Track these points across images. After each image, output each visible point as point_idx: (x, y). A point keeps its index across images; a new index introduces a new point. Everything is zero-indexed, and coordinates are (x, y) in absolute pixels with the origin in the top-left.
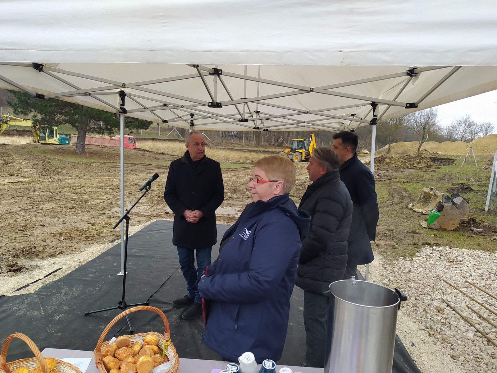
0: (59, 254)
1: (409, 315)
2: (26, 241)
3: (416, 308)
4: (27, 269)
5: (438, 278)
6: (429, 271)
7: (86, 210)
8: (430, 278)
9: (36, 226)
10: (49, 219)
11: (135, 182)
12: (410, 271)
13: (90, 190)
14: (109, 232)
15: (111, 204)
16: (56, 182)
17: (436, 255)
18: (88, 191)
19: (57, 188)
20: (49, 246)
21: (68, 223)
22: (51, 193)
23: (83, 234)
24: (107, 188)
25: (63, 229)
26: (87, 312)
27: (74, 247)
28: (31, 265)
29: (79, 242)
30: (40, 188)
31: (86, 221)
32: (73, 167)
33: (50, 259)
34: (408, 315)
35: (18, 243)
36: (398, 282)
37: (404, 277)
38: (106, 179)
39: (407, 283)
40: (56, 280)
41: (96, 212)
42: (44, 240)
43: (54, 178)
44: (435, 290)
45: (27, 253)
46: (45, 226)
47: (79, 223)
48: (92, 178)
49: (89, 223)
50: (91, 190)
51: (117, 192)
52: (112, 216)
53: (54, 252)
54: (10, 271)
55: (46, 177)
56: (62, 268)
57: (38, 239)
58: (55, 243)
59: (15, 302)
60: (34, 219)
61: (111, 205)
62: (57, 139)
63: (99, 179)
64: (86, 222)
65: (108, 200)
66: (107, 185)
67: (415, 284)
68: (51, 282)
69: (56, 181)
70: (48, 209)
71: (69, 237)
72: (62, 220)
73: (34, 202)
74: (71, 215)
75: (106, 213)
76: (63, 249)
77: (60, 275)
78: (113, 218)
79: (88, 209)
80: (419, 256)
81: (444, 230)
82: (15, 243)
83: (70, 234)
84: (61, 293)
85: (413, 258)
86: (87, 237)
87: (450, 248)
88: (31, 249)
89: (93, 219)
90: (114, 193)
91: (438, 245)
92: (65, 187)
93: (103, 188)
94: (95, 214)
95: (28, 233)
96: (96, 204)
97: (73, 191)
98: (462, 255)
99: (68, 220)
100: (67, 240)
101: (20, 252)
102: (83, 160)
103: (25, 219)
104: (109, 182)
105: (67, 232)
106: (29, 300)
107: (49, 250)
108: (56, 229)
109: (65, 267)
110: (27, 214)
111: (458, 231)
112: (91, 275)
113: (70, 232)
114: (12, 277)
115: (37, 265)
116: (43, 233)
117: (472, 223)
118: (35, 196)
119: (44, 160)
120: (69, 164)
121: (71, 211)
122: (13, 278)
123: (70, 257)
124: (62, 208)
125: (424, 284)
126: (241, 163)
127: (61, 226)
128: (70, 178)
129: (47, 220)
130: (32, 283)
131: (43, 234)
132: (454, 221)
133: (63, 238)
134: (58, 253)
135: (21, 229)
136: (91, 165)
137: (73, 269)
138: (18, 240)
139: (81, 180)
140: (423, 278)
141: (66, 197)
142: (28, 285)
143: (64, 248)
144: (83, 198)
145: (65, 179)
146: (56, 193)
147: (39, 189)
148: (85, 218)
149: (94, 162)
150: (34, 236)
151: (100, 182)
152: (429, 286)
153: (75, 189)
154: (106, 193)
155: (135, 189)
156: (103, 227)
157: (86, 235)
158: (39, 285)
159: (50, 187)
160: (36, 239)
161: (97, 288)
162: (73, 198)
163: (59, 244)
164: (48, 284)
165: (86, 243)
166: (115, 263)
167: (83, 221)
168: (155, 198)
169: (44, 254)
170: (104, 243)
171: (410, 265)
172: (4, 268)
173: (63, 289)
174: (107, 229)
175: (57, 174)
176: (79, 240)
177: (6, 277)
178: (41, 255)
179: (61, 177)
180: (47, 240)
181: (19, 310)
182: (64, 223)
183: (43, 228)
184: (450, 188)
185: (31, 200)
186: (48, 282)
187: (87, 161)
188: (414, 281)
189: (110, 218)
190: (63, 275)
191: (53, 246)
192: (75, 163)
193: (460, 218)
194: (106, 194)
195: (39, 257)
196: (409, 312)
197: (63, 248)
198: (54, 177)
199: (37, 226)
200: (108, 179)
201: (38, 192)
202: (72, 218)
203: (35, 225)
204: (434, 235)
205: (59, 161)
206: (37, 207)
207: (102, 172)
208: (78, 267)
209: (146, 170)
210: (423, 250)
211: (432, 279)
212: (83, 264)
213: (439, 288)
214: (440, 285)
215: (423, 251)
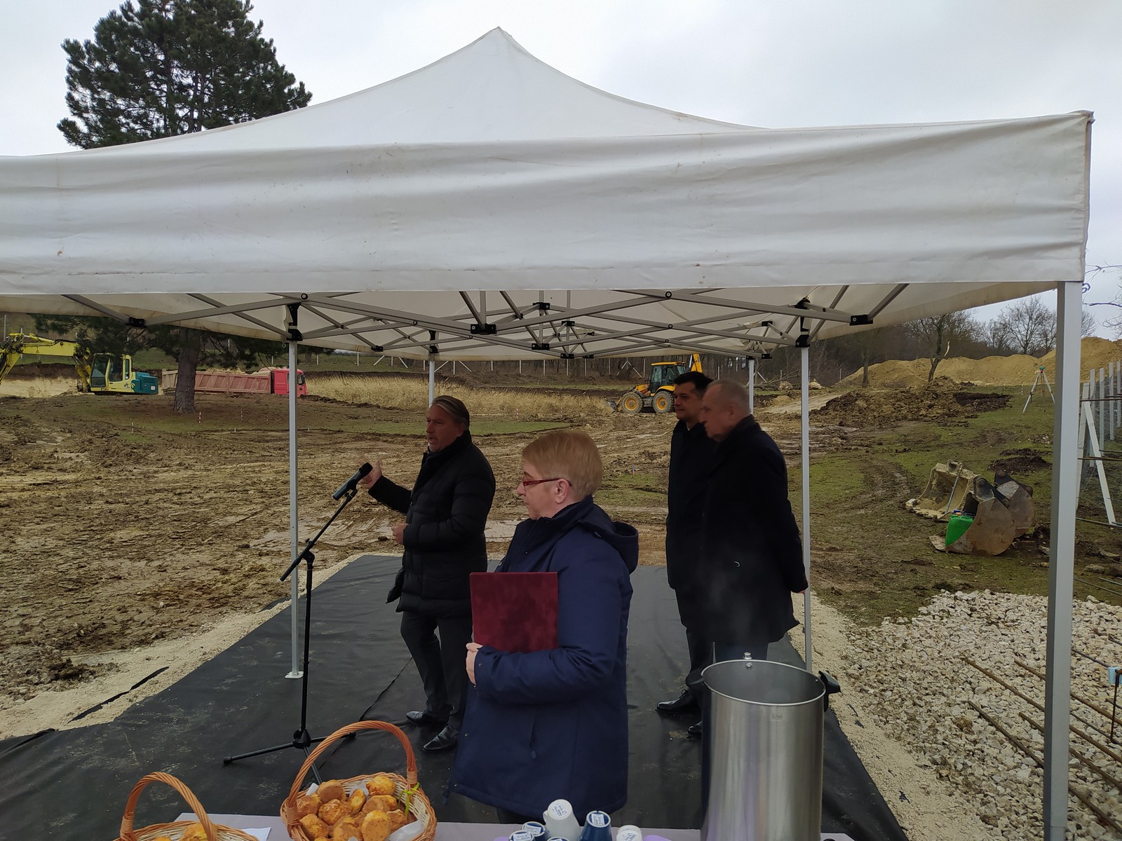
0: (157, 637)
1: (899, 738)
2: (84, 614)
3: (915, 724)
4: (92, 673)
5: (963, 659)
6: (945, 644)
7: (206, 541)
8: (947, 659)
9: (102, 578)
10: (128, 563)
11: (309, 473)
12: (904, 645)
13: (212, 494)
14: (260, 586)
15: (260, 523)
16: (135, 479)
17: (963, 609)
18: (207, 496)
19: (139, 494)
20: (134, 621)
21: (170, 570)
22: (127, 504)
23: (204, 594)
24: (248, 488)
25: (161, 584)
26: (229, 758)
27: (187, 623)
28: (99, 664)
29: (198, 611)
30: (102, 495)
31: (210, 565)
32: (171, 443)
33: (138, 649)
34: (896, 738)
35: (67, 617)
36: (879, 671)
37: (891, 659)
38: (245, 467)
39: (898, 672)
40: (156, 693)
41: (228, 543)
42: (123, 610)
43: (131, 471)
44: (955, 684)
45: (89, 638)
46: (120, 578)
47: (195, 570)
48: (213, 468)
49: (215, 567)
50: (215, 495)
51: (271, 498)
52: (265, 550)
53: (146, 635)
54: (57, 678)
55: (112, 470)
56: (168, 668)
57: (109, 607)
58: (147, 614)
59: (78, 742)
60: (95, 564)
61: (259, 527)
62: (129, 381)
63: (229, 468)
64: (208, 567)
65: (253, 515)
66: (248, 481)
67: (914, 672)
68: (146, 698)
69: (134, 477)
70: (125, 542)
71: (175, 599)
72: (156, 563)
73: (92, 526)
74: (175, 552)
75: (251, 545)
76: (164, 627)
77: (165, 682)
78: (267, 554)
79: (211, 538)
80: (926, 612)
81: (982, 553)
82: (60, 619)
83: (177, 594)
84: (171, 720)
85: (913, 619)
86: (213, 598)
87: (992, 594)
88: (96, 629)
89: (223, 560)
90: (264, 500)
91: (967, 588)
92: (156, 490)
93: (240, 489)
94: (228, 547)
95: (86, 595)
96: (228, 527)
97: (175, 499)
98: (1017, 607)
99: (170, 563)
100: (172, 607)
101: (74, 638)
102: (191, 428)
103: (76, 566)
104: (252, 475)
105: (169, 591)
106: (106, 738)
107: (135, 631)
108: (144, 585)
109: (173, 666)
110: (80, 554)
111: (1013, 556)
112: (230, 681)
113: (176, 589)
114: (62, 691)
115: (111, 664)
116: (118, 595)
117: (1042, 536)
118: (93, 514)
119: (104, 430)
120: (160, 437)
121: (174, 543)
122: (66, 692)
123: (180, 643)
124: (153, 538)
125: (933, 672)
126: (540, 420)
127: (156, 577)
128: (166, 468)
129: (125, 566)
130: (106, 702)
131: (119, 597)
132: (1002, 534)
133: (162, 604)
134: (153, 636)
135: (70, 587)
136: (210, 437)
137: (189, 669)
138: (65, 611)
139: (190, 472)
140: (933, 659)
141: (161, 512)
142: (99, 707)
143: (167, 625)
144: (198, 513)
145: (156, 472)
146: (138, 504)
147: (101, 498)
148: (205, 557)
149: (216, 431)
150: (100, 602)
151: (232, 475)
152: (944, 677)
153: (180, 494)
154: (246, 500)
155: (309, 488)
156: (247, 576)
157: (211, 596)
158: (122, 706)
159: (125, 492)
160: (104, 608)
161: (245, 708)
162: (176, 514)
163: (155, 618)
164: (140, 703)
165: (213, 612)
166: (279, 653)
167: (202, 565)
168: (356, 507)
169: (125, 640)
170: (252, 611)
171: (906, 633)
172: (44, 672)
173: (174, 711)
174: (255, 580)
175: (137, 462)
176: (197, 606)
177: (51, 693)
178: (119, 642)
179: (145, 469)
180: (129, 609)
181: (86, 758)
182: (162, 570)
183: (116, 584)
184: (997, 461)
185: (84, 522)
186: (140, 698)
187: (201, 429)
188: (911, 666)
189: (260, 555)
190: (171, 682)
191: (144, 622)
192: (172, 434)
193: (1014, 528)
194: (248, 503)
195: (114, 646)
196: (899, 732)
197: (163, 625)
198: (130, 468)
199: (103, 580)
200: (249, 469)
201: (98, 505)
202: (177, 560)
203: (100, 576)
204: (960, 566)
205: (138, 430)
206: (99, 536)
207: (236, 452)
208: (199, 664)
209: (330, 444)
210: (935, 600)
211: (951, 662)
212: (210, 657)
213: (965, 680)
214: (967, 672)
215: (934, 602)
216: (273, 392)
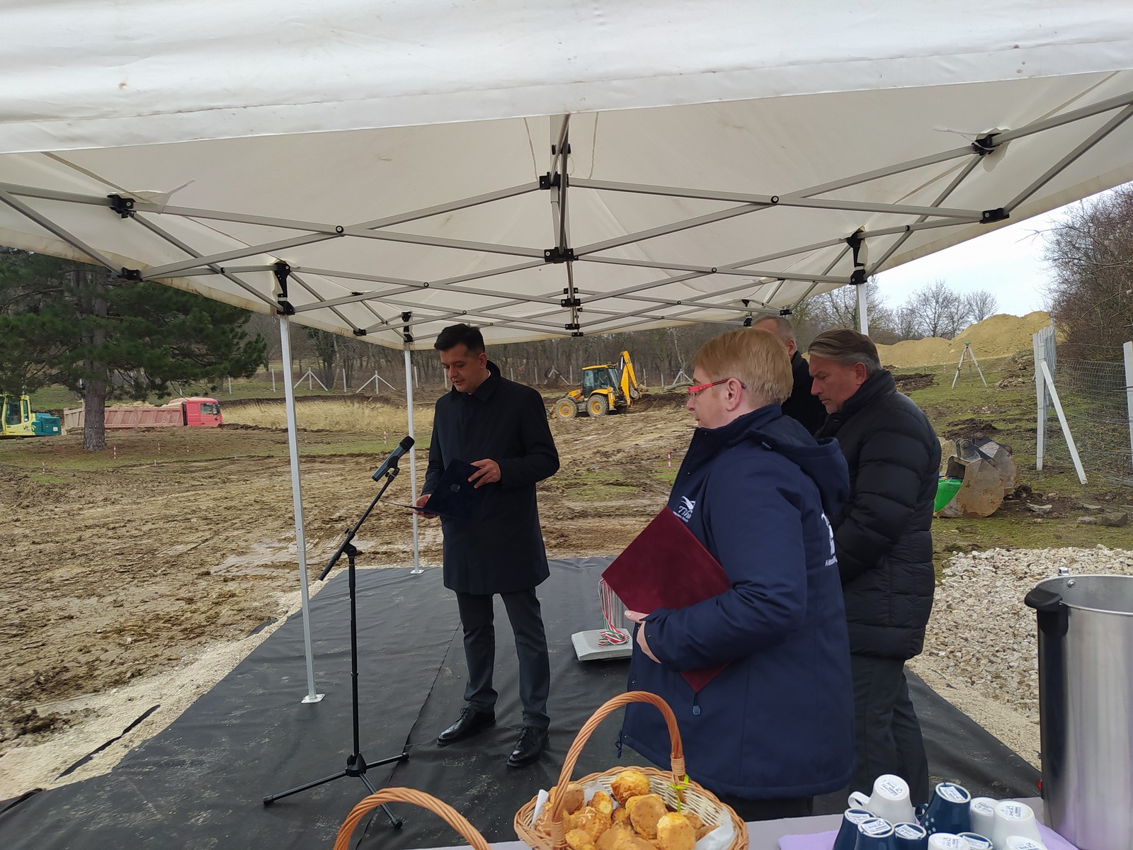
0: (133, 676)
1: (996, 697)
2: (39, 659)
3: (1003, 681)
4: (66, 722)
5: (1014, 614)
6: (989, 601)
7: (159, 571)
8: (998, 616)
9: (50, 620)
10: (77, 601)
11: (252, 497)
12: (949, 606)
13: (149, 526)
14: (235, 612)
15: (215, 550)
16: (60, 518)
17: (984, 568)
18: (145, 528)
19: (67, 531)
20: (101, 661)
21: (127, 605)
22: (57, 543)
23: (173, 625)
24: (189, 516)
25: (122, 620)
26: (269, 797)
27: (163, 657)
28: (72, 711)
29: (172, 644)
30: (26, 536)
31: (171, 596)
32: (90, 478)
33: (115, 690)
34: (993, 697)
35: (19, 665)
36: (936, 634)
37: (943, 621)
38: (177, 498)
39: (956, 634)
40: (155, 735)
41: (184, 572)
42: (85, 650)
43: (52, 511)
44: (1019, 639)
45: (51, 685)
46: (72, 618)
47: (156, 602)
48: (142, 501)
49: (178, 597)
50: (153, 526)
51: (218, 524)
52: (229, 575)
53: (119, 674)
54: (24, 732)
55: (31, 510)
56: (158, 706)
57: (68, 649)
58: (114, 653)
59: (74, 800)
60: (38, 606)
61: (215, 553)
62: (29, 423)
63: (161, 500)
64: (170, 598)
65: (204, 542)
66: (186, 510)
67: (972, 632)
68: (144, 742)
69: (57, 516)
70: (67, 580)
71: (142, 633)
72: (109, 599)
73: (23, 567)
74: (127, 585)
75: (212, 572)
76: (138, 664)
77: (160, 722)
78: (233, 580)
79: (164, 569)
80: (951, 574)
81: (973, 516)
82: (9, 668)
83: (142, 628)
84: (182, 763)
85: (943, 581)
86: (186, 629)
87: (1009, 551)
88: (58, 673)
89: (184, 589)
90: (210, 526)
91: (976, 547)
92: (86, 526)
93: (180, 518)
94: (185, 576)
95: (35, 639)
96: (181, 555)
97: (110, 533)
98: (1038, 560)
99: (124, 598)
100: (141, 643)
101: (33, 686)
102: (107, 465)
103: (16, 610)
104: (189, 504)
105: (133, 626)
106: (109, 791)
107: (104, 671)
108: (102, 623)
109: (165, 704)
110: (17, 597)
111: (1003, 516)
112: (238, 713)
113: (140, 623)
114: (35, 745)
115: (87, 710)
116: (75, 635)
117: (1024, 495)
118: (20, 556)
119: (10, 473)
120: (74, 476)
121: (123, 576)
122: (41, 746)
123: (163, 679)
124: (98, 574)
125: (991, 629)
127: (114, 613)
128: (91, 505)
129: (74, 605)
130: (97, 751)
131: (76, 637)
132: (991, 495)
133: (129, 640)
134: (129, 675)
135: (14, 632)
136: (130, 472)
137: (185, 706)
138: (14, 657)
139: (118, 507)
140: (984, 617)
141: (98, 548)
142: (88, 758)
143: (141, 662)
144: (141, 545)
145: (80, 509)
146: (70, 542)
147: (25, 539)
148: (163, 588)
149: (134, 466)
150: (54, 644)
151: (166, 506)
152: (1004, 633)
153: (113, 528)
154: (191, 528)
155: (257, 512)
156: (217, 603)
157: (183, 627)
158: (116, 755)
159: (52, 531)
160: (62, 650)
161: (267, 740)
162: (117, 548)
163: (126, 655)
164: (140, 747)
165: (190, 643)
166: (285, 678)
167: (162, 596)
168: (316, 526)
169: (96, 682)
170: (234, 638)
171: (945, 595)
172: (7, 727)
173: (183, 753)
174: (228, 607)
175: (57, 500)
176: (170, 639)
177: (22, 749)
178: (89, 685)
179: (67, 507)
180: (93, 649)
181: (92, 818)
182: (119, 605)
183: (69, 624)
185: (12, 564)
186: (137, 743)
187: (117, 465)
188: (967, 626)
189: (225, 581)
190: (169, 721)
191: (113, 661)
192: (88, 472)
194: (194, 531)
195: (84, 690)
196: (992, 691)
197: (137, 662)
198: (51, 507)
199: (52, 621)
200: (183, 499)
201: (23, 547)
202: (132, 593)
203: (47, 618)
204: (957, 529)
205: (49, 471)
206: (34, 577)
207: (163, 484)
208: (195, 699)
209: (263, 469)
210: (954, 562)
211: (1003, 618)
212: (205, 690)
213: (1027, 634)
214: (1025, 626)
215: (954, 564)
216: (186, 424)
